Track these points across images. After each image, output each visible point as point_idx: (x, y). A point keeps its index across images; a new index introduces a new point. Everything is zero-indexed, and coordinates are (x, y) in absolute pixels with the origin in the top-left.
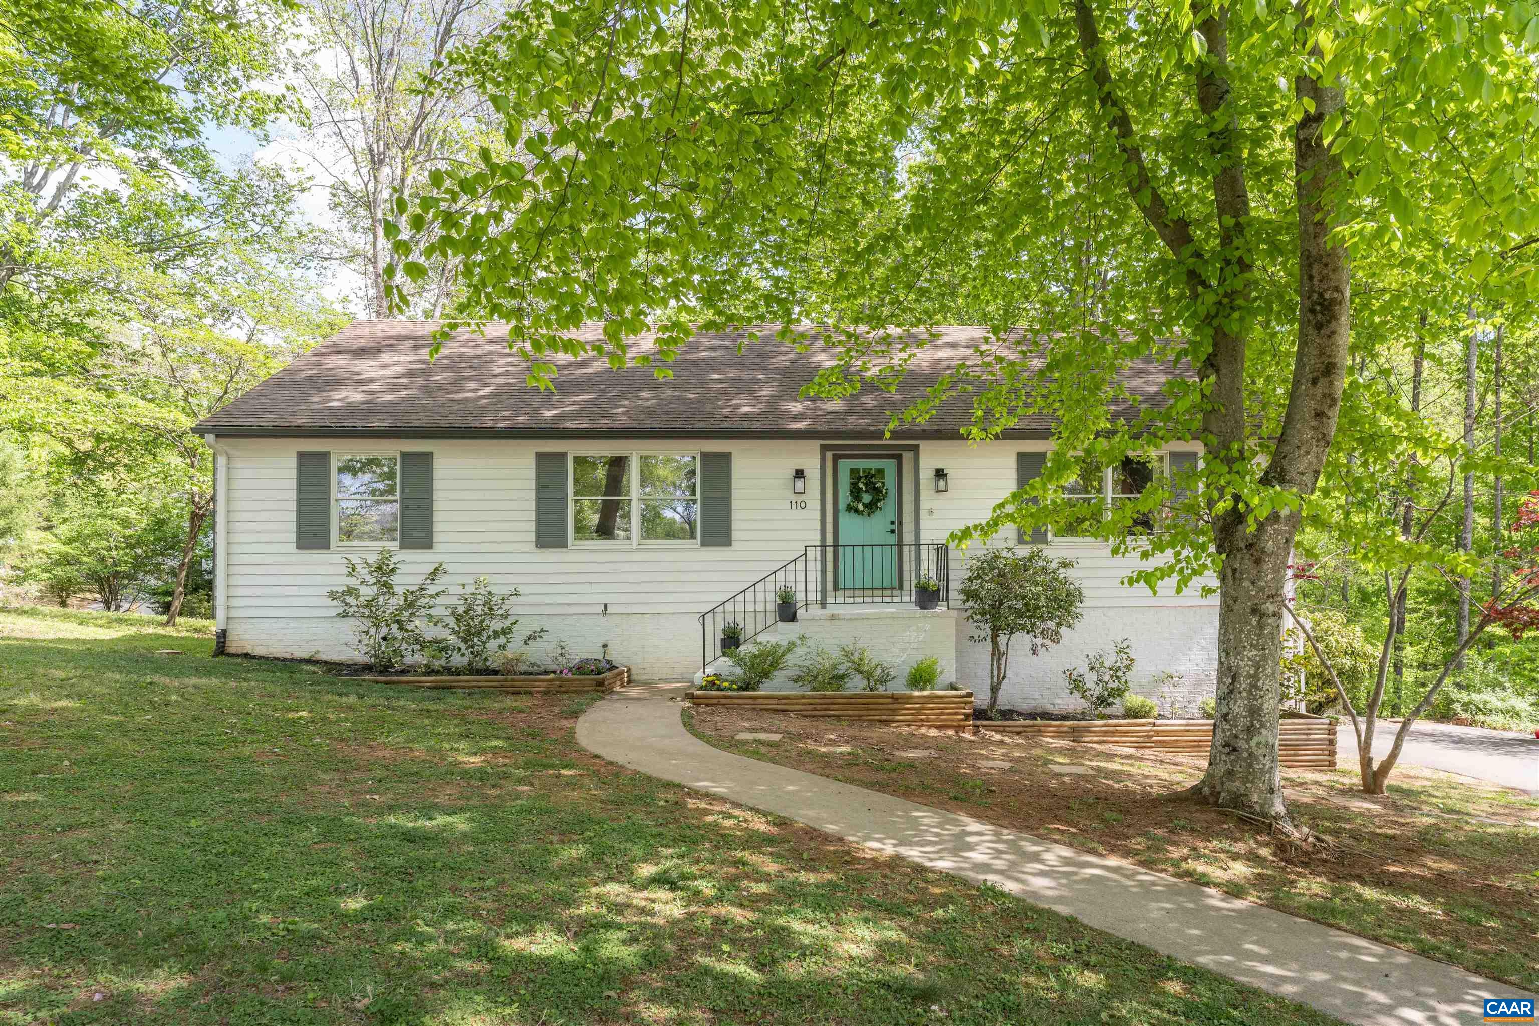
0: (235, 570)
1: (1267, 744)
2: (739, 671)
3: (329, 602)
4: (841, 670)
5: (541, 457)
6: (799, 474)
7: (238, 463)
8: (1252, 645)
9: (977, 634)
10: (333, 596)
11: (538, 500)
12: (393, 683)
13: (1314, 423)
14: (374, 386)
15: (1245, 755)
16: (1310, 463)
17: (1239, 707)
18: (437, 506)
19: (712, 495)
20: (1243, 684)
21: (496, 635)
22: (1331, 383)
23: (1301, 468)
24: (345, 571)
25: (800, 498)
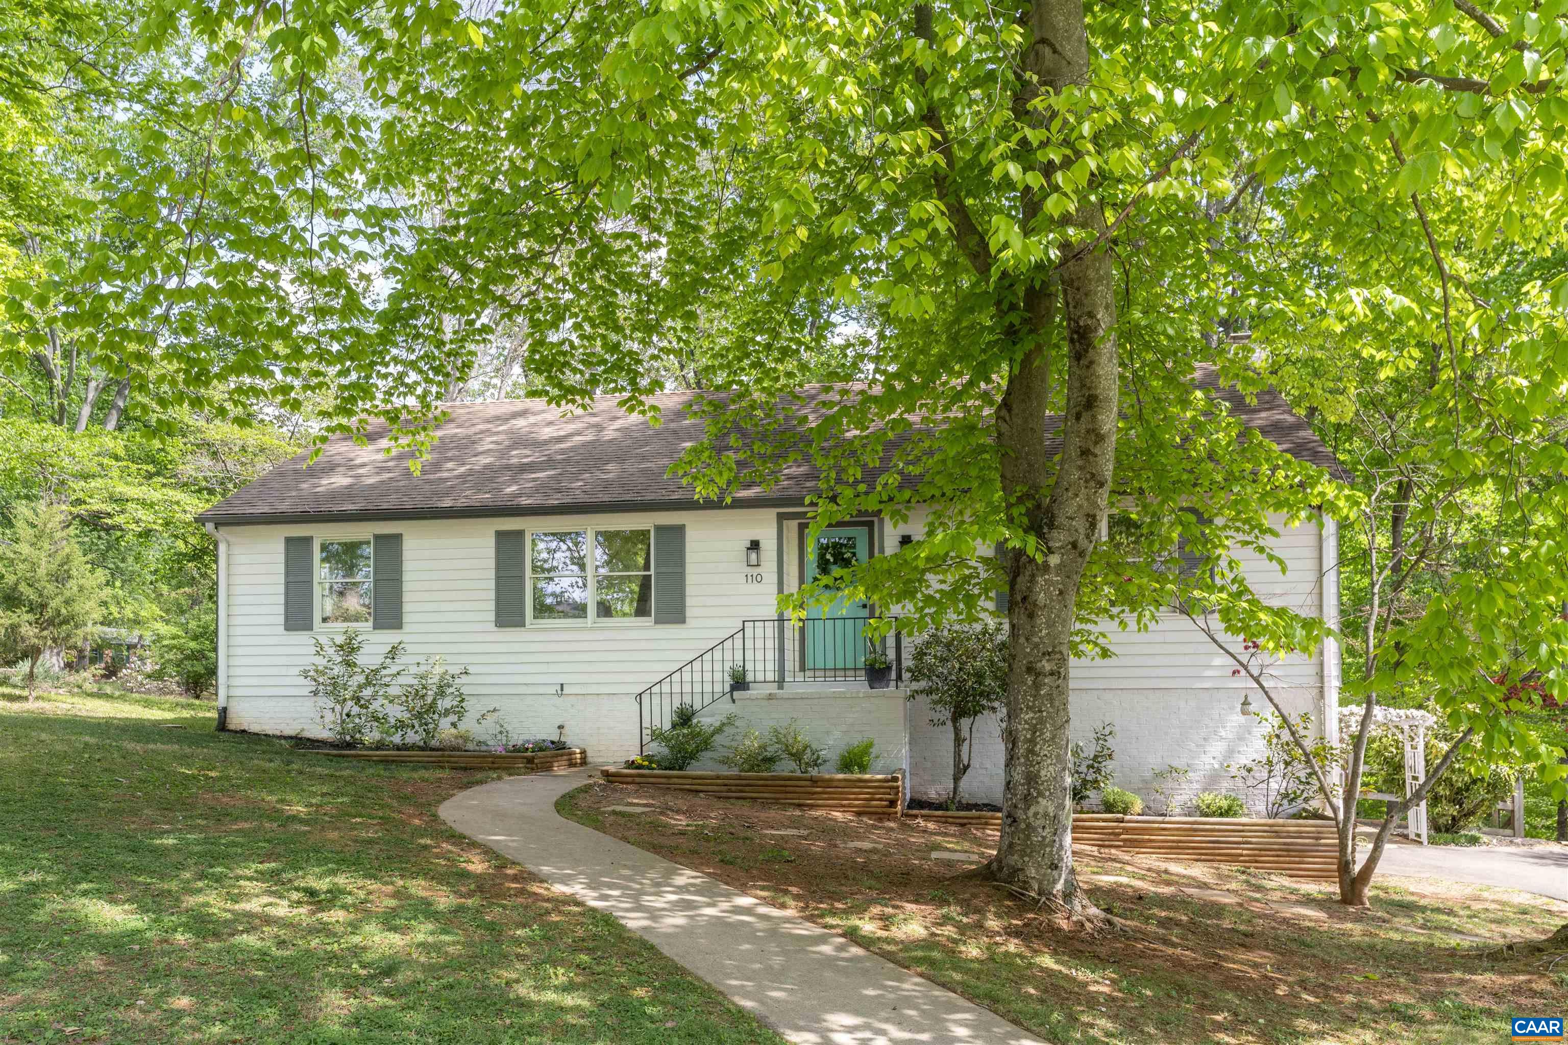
0: (233, 651)
1: (1046, 815)
2: (665, 751)
3: (302, 681)
4: (771, 751)
5: (501, 535)
6: (755, 545)
7: (236, 550)
8: (1028, 707)
9: (936, 717)
10: (305, 674)
11: (498, 578)
12: (344, 756)
13: (1080, 463)
14: (361, 471)
15: (1023, 826)
16: (1080, 507)
17: (1018, 776)
18: (406, 587)
19: (663, 570)
20: (1022, 749)
21: (447, 712)
22: (1094, 417)
23: (1070, 511)
24: (313, 650)
25: (755, 571)
